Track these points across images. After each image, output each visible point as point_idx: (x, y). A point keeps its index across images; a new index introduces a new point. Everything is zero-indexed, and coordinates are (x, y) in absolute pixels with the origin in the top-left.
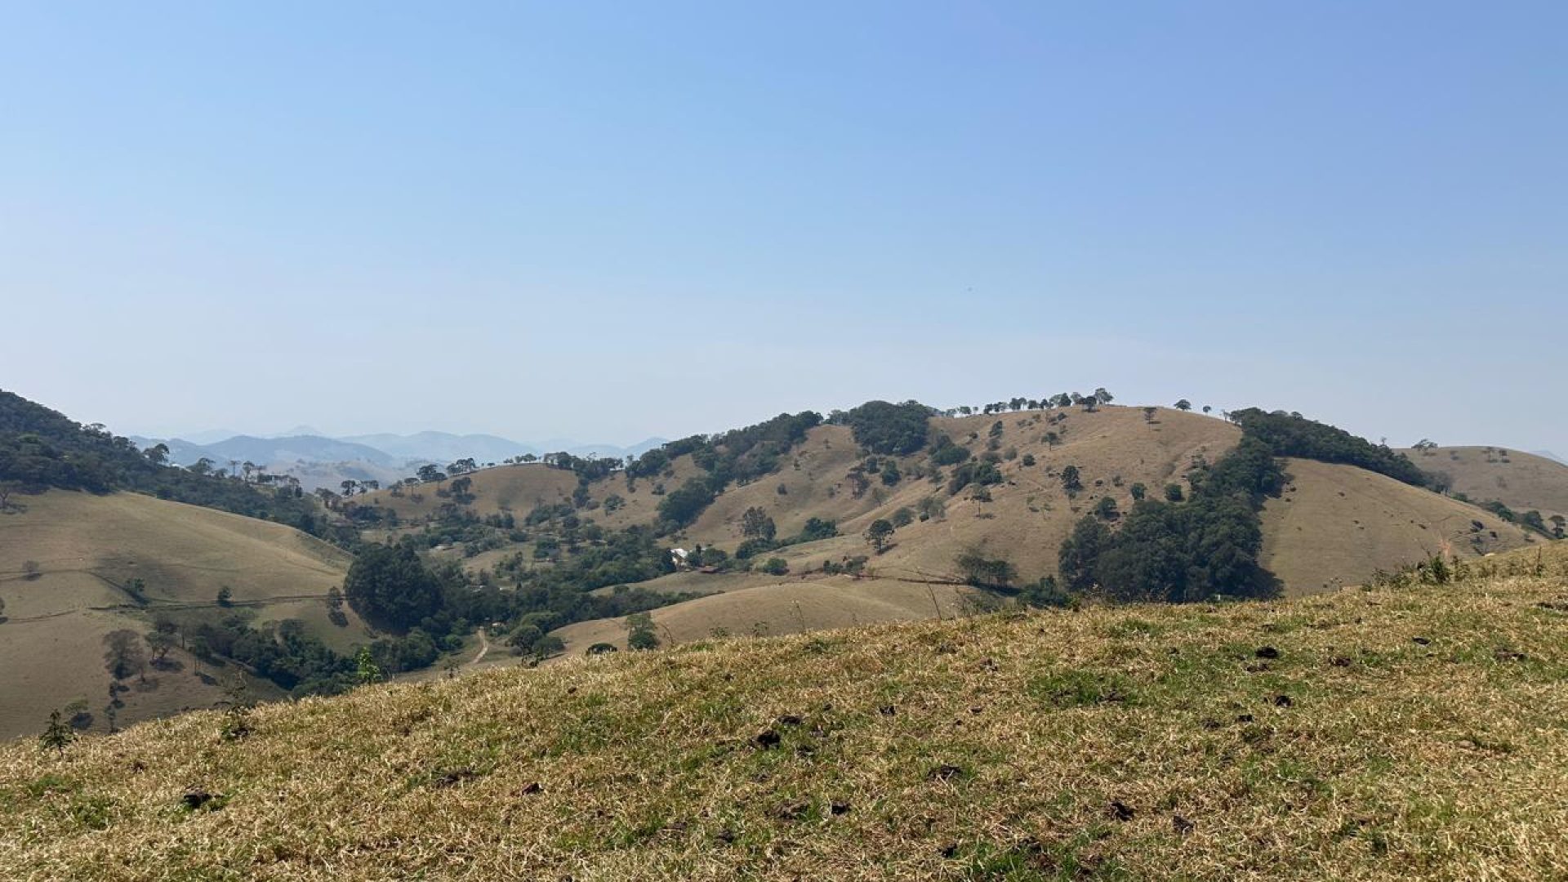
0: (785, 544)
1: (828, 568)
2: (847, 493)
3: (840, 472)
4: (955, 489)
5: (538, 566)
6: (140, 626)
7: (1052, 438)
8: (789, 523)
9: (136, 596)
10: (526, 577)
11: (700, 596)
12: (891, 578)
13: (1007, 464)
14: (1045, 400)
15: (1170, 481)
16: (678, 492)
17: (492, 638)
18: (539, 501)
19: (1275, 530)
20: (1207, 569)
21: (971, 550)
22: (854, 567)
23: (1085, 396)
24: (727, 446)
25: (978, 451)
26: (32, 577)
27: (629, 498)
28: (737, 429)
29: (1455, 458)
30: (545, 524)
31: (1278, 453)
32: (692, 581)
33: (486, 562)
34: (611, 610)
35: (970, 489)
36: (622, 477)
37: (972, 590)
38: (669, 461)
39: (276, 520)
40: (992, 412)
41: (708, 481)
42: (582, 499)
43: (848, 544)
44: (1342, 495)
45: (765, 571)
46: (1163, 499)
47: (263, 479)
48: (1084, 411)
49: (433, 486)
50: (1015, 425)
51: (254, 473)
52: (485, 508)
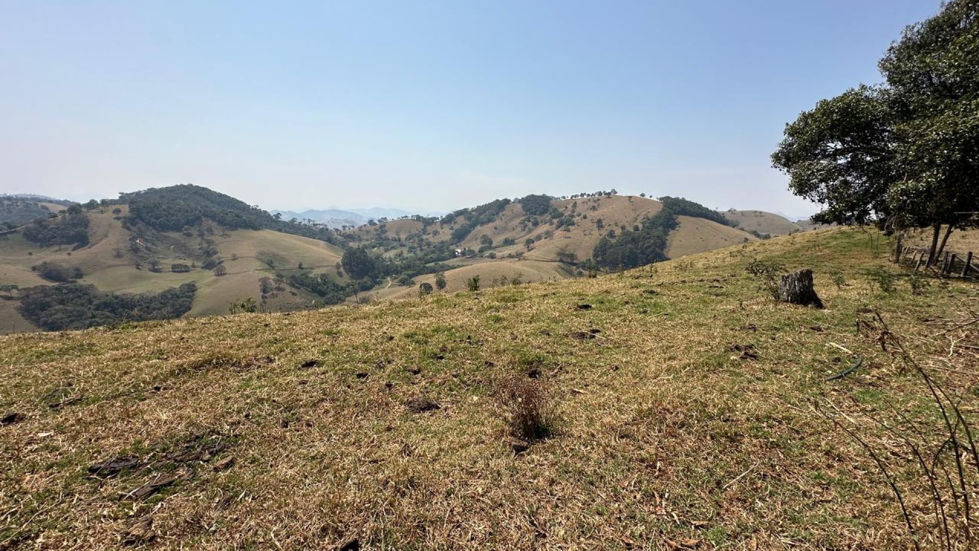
0: (496, 247)
1: (510, 256)
2: (519, 229)
3: (517, 221)
4: (558, 227)
5: (409, 255)
6: (271, 276)
7: (594, 208)
8: (498, 240)
9: (270, 265)
10: (404, 259)
11: (465, 266)
12: (531, 260)
13: (577, 218)
14: (593, 194)
15: (635, 224)
16: (458, 229)
17: (392, 280)
18: (410, 232)
19: (672, 241)
20: (645, 256)
21: (562, 249)
22: (519, 256)
23: (607, 192)
24: (476, 212)
25: (567, 213)
26: (234, 259)
27: (441, 231)
28: (480, 206)
29: (742, 215)
30: (412, 240)
31: (675, 213)
32: (462, 261)
33: (391, 254)
34: (432, 271)
35: (563, 228)
36: (439, 224)
37: (561, 264)
38: (455, 218)
39: (319, 239)
40: (574, 198)
41: (469, 225)
42: (425, 232)
43: (519, 247)
44: (697, 228)
45: (488, 257)
46: (632, 230)
47: (315, 225)
48: (607, 198)
49: (373, 227)
50: (582, 203)
51: (311, 223)
52: (391, 235)
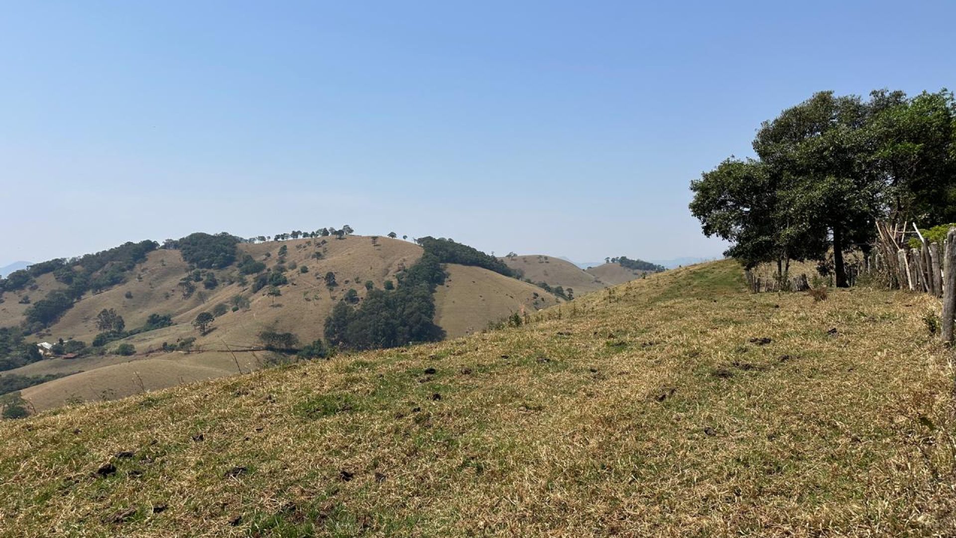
0: (132, 333)
1: (166, 348)
2: (179, 295)
3: (173, 282)
4: (256, 289)
7: (318, 256)
8: (135, 318)
11: (64, 376)
12: (212, 350)
13: (290, 272)
14: (313, 232)
15: (386, 279)
16: (42, 301)
19: (442, 304)
20: (407, 328)
21: (268, 328)
22: (186, 345)
23: (337, 230)
24: (83, 266)
25: (272, 265)
28: (91, 254)
29: (525, 261)
31: (442, 261)
32: (57, 366)
35: (266, 289)
37: (269, 353)
38: (33, 278)
40: (280, 239)
41: (67, 292)
43: (182, 330)
44: (474, 282)
45: (117, 353)
46: (383, 289)
48: (337, 239)
50: (295, 248)
